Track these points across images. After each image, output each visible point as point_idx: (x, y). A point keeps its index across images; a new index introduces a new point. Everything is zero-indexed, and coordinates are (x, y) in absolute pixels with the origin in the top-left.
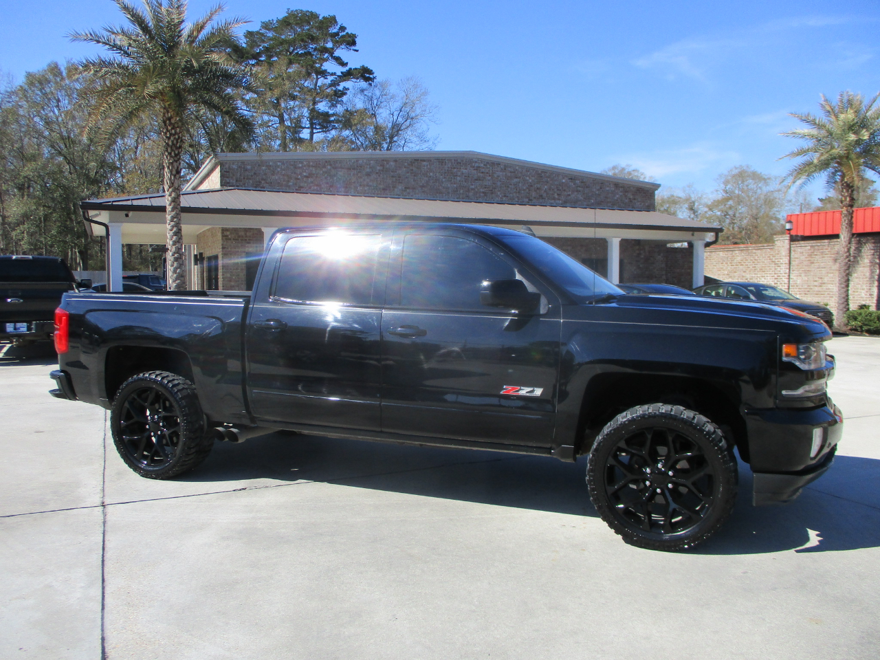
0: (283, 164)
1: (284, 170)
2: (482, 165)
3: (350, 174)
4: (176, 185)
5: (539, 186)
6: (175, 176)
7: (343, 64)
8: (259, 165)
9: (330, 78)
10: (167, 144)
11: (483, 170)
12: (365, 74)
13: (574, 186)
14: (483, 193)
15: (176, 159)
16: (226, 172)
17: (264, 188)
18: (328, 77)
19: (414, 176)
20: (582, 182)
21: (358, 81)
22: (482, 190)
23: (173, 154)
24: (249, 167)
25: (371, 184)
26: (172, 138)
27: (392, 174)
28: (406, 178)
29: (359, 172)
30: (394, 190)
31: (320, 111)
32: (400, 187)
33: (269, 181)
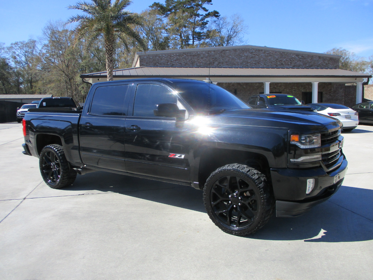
0: (165, 55)
1: (166, 58)
2: (254, 51)
3: (194, 58)
4: (111, 66)
5: (281, 59)
6: (110, 63)
7: (206, 10)
8: (155, 56)
9: (201, 17)
10: (107, 49)
11: (254, 53)
12: (215, 14)
13: (298, 59)
14: (254, 63)
15: (110, 55)
16: (142, 60)
17: (157, 66)
18: (200, 17)
19: (223, 57)
20: (302, 57)
21: (213, 17)
22: (254, 62)
23: (109, 53)
24: (151, 57)
25: (203, 62)
26: (108, 47)
27: (213, 57)
28: (219, 58)
29: (198, 57)
30: (213, 64)
31: (197, 32)
32: (216, 63)
33: (159, 63)
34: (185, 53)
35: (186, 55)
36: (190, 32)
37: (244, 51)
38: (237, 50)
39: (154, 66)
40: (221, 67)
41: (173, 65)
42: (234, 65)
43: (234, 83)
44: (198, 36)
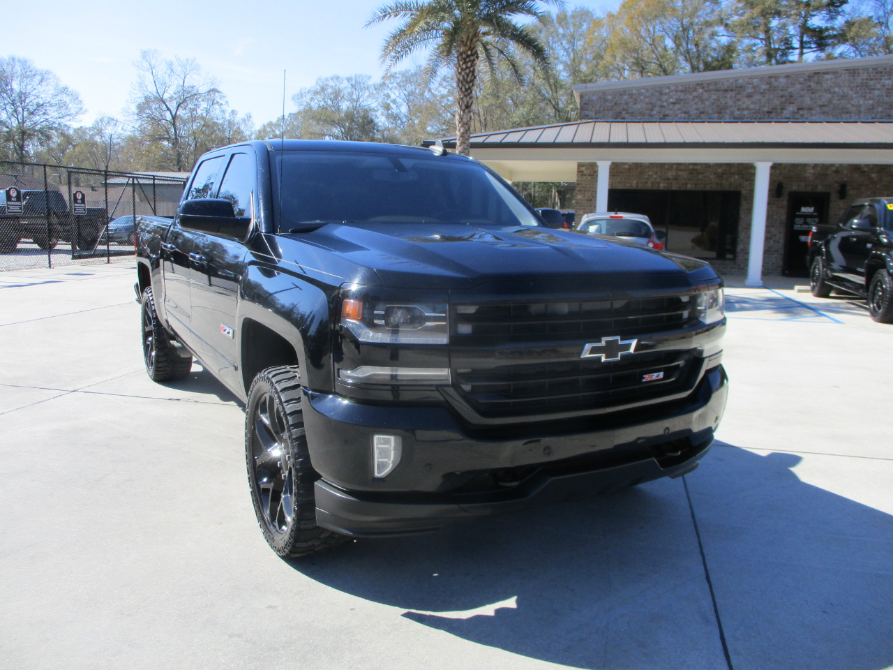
0: (647, 91)
1: (648, 97)
3: (726, 97)
8: (621, 95)
10: (459, 79)
16: (586, 104)
17: (624, 118)
19: (812, 93)
24: (610, 97)
25: (752, 106)
27: (781, 93)
28: (801, 96)
29: (738, 94)
30: (782, 112)
31: (815, 26)
32: (791, 108)
33: (630, 111)
34: (701, 84)
35: (703, 88)
36: (792, 30)
37: (881, 72)
38: (861, 72)
39: (616, 118)
40: (804, 120)
41: (665, 116)
42: (847, 113)
43: (841, 165)
44: (820, 39)
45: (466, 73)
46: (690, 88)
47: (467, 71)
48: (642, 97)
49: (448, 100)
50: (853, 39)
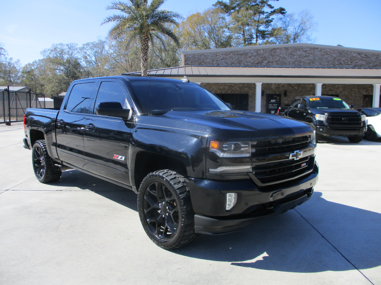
0: (211, 54)
1: (212, 57)
2: (308, 49)
3: (241, 57)
4: (145, 65)
5: (339, 58)
6: (145, 62)
7: (272, 7)
8: (201, 55)
9: (266, 14)
10: (142, 48)
11: (308, 52)
12: (282, 11)
13: (360, 57)
14: (308, 63)
15: (145, 54)
16: (187, 59)
17: (203, 65)
18: (265, 14)
19: (273, 56)
20: (365, 55)
21: (278, 14)
22: (308, 62)
23: (144, 52)
24: (196, 56)
25: (251, 61)
26: (144, 46)
27: (262, 56)
28: (269, 57)
29: (246, 56)
30: (262, 64)
31: (261, 30)
32: (265, 62)
33: (205, 62)
34: (232, 52)
35: (232, 53)
36: (253, 31)
37: (296, 49)
38: (290, 49)
39: (199, 65)
41: (219, 64)
42: (285, 64)
43: (284, 84)
44: (263, 34)
45: (145, 46)
46: (227, 53)
47: (145, 45)
48: (209, 57)
49: (114, 55)
50: (275, 35)
